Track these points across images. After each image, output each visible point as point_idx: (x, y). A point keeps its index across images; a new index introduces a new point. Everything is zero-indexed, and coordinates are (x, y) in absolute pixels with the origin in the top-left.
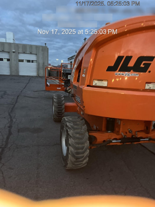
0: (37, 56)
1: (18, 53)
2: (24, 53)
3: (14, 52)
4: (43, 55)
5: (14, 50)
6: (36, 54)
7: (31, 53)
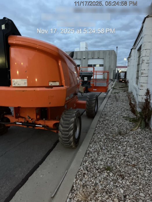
0: (103, 60)
1: (88, 59)
2: (93, 58)
3: (84, 59)
4: (110, 58)
5: (85, 56)
6: (103, 59)
7: (98, 58)
